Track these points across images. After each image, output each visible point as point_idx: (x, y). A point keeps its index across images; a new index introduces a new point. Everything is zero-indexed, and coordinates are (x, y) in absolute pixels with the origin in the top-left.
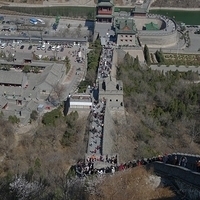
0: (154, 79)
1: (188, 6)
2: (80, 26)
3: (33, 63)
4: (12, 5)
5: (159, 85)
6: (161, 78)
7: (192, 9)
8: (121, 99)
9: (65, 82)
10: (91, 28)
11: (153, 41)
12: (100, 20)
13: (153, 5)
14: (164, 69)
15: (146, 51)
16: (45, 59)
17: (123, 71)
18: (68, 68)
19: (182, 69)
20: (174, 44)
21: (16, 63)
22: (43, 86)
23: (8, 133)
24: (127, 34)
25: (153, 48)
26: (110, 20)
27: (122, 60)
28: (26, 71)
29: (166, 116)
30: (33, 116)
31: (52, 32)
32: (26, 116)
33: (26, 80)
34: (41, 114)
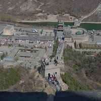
1: (97, 21)
2: (51, 33)
3: (34, 49)
5: (78, 57)
7: (99, 23)
10: (56, 33)
11: (78, 39)
12: (59, 31)
13: (82, 21)
14: (81, 50)
18: (46, 51)
19: (88, 50)
20: (87, 40)
25: (78, 42)
26: (62, 31)
28: (32, 52)
33: (32, 55)
34: (37, 67)
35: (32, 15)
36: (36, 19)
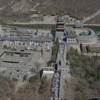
0: (85, 60)
2: (48, 34)
3: (25, 52)
4: (15, 23)
6: (89, 59)
8: (69, 70)
9: (41, 61)
10: (54, 34)
11: (84, 41)
13: (84, 23)
14: (90, 55)
15: (81, 46)
16: (31, 50)
17: (70, 56)
18: (42, 54)
19: (99, 55)
20: (95, 42)
21: (17, 51)
22: (30, 63)
23: (12, 87)
24: (71, 38)
25: (84, 44)
27: (69, 51)
28: (22, 56)
29: (91, 79)
30: (25, 78)
31: (35, 36)
32: (21, 78)
33: (21, 60)
34: (28, 77)
35: (26, 16)
36: (30, 20)
